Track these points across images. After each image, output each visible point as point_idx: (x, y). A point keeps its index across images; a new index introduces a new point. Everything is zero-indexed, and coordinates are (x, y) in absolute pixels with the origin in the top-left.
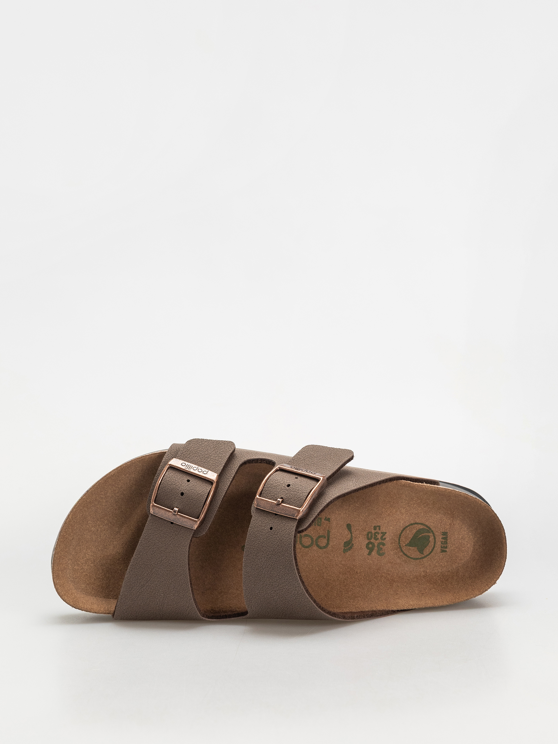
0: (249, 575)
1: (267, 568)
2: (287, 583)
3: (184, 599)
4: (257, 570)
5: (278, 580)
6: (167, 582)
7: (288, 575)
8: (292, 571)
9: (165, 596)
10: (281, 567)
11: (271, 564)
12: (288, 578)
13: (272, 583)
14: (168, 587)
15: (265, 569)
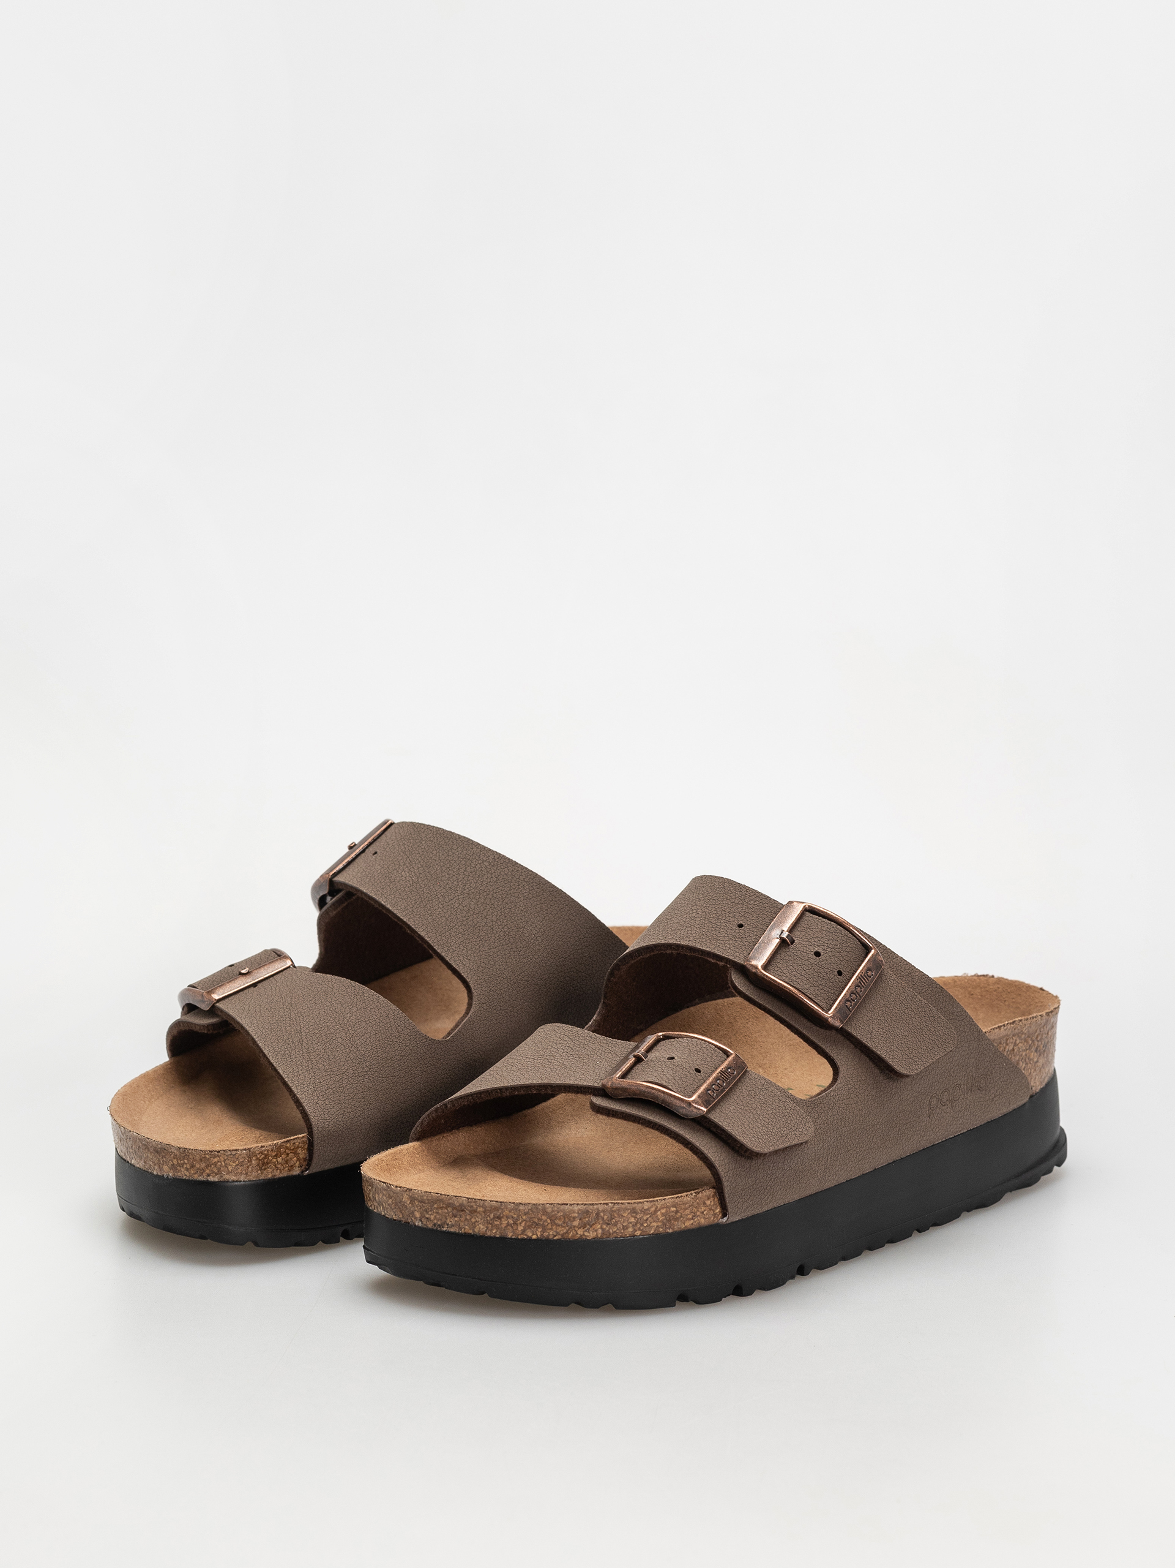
0: (411, 910)
1: (421, 876)
2: (463, 862)
3: (371, 1007)
4: (413, 893)
5: (450, 872)
6: (326, 1008)
7: (453, 851)
8: (451, 839)
9: (342, 1025)
10: (435, 852)
11: (419, 866)
12: (457, 854)
13: (448, 886)
14: (333, 1012)
15: (420, 880)
